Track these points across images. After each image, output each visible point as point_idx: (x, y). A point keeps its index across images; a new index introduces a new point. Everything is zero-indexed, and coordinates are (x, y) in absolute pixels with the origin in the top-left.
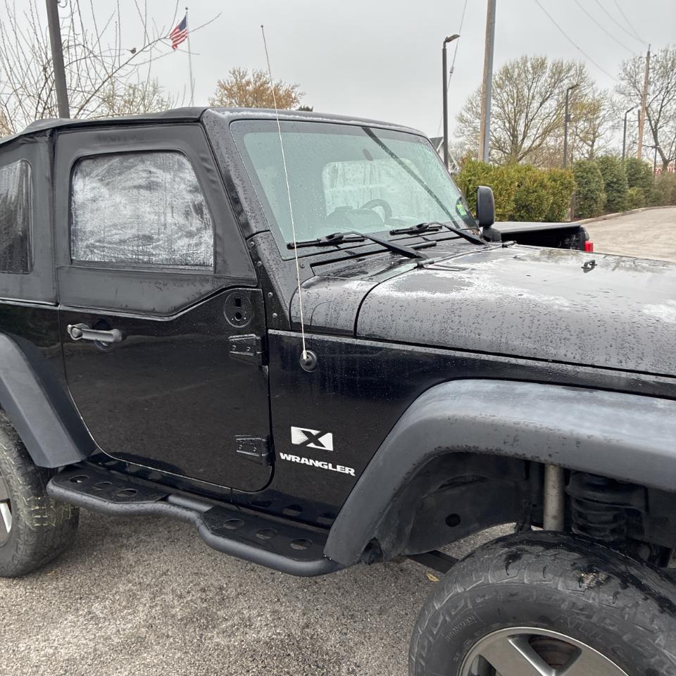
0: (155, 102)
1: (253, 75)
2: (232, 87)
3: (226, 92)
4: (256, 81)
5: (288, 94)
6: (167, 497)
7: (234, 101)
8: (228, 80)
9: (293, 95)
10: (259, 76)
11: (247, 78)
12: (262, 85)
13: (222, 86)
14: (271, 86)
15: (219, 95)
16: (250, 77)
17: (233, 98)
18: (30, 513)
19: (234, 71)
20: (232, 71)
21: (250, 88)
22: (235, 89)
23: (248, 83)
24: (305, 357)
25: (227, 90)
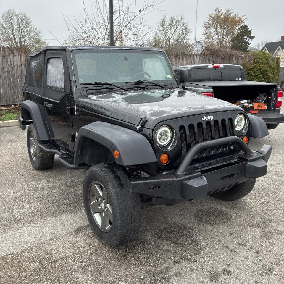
0: (181, 24)
1: (225, 11)
2: (214, 16)
3: (211, 19)
4: (226, 13)
5: (240, 19)
6: (60, 150)
7: (214, 22)
8: (213, 14)
9: (242, 20)
10: (227, 11)
11: (221, 12)
12: (228, 15)
13: (210, 16)
14: (233, 15)
15: (208, 20)
16: (223, 12)
17: (214, 21)
18: (39, 152)
19: (216, 9)
20: (215, 9)
21: (223, 16)
22: (216, 17)
23: (222, 14)
24: (76, 113)
25: (211, 18)
